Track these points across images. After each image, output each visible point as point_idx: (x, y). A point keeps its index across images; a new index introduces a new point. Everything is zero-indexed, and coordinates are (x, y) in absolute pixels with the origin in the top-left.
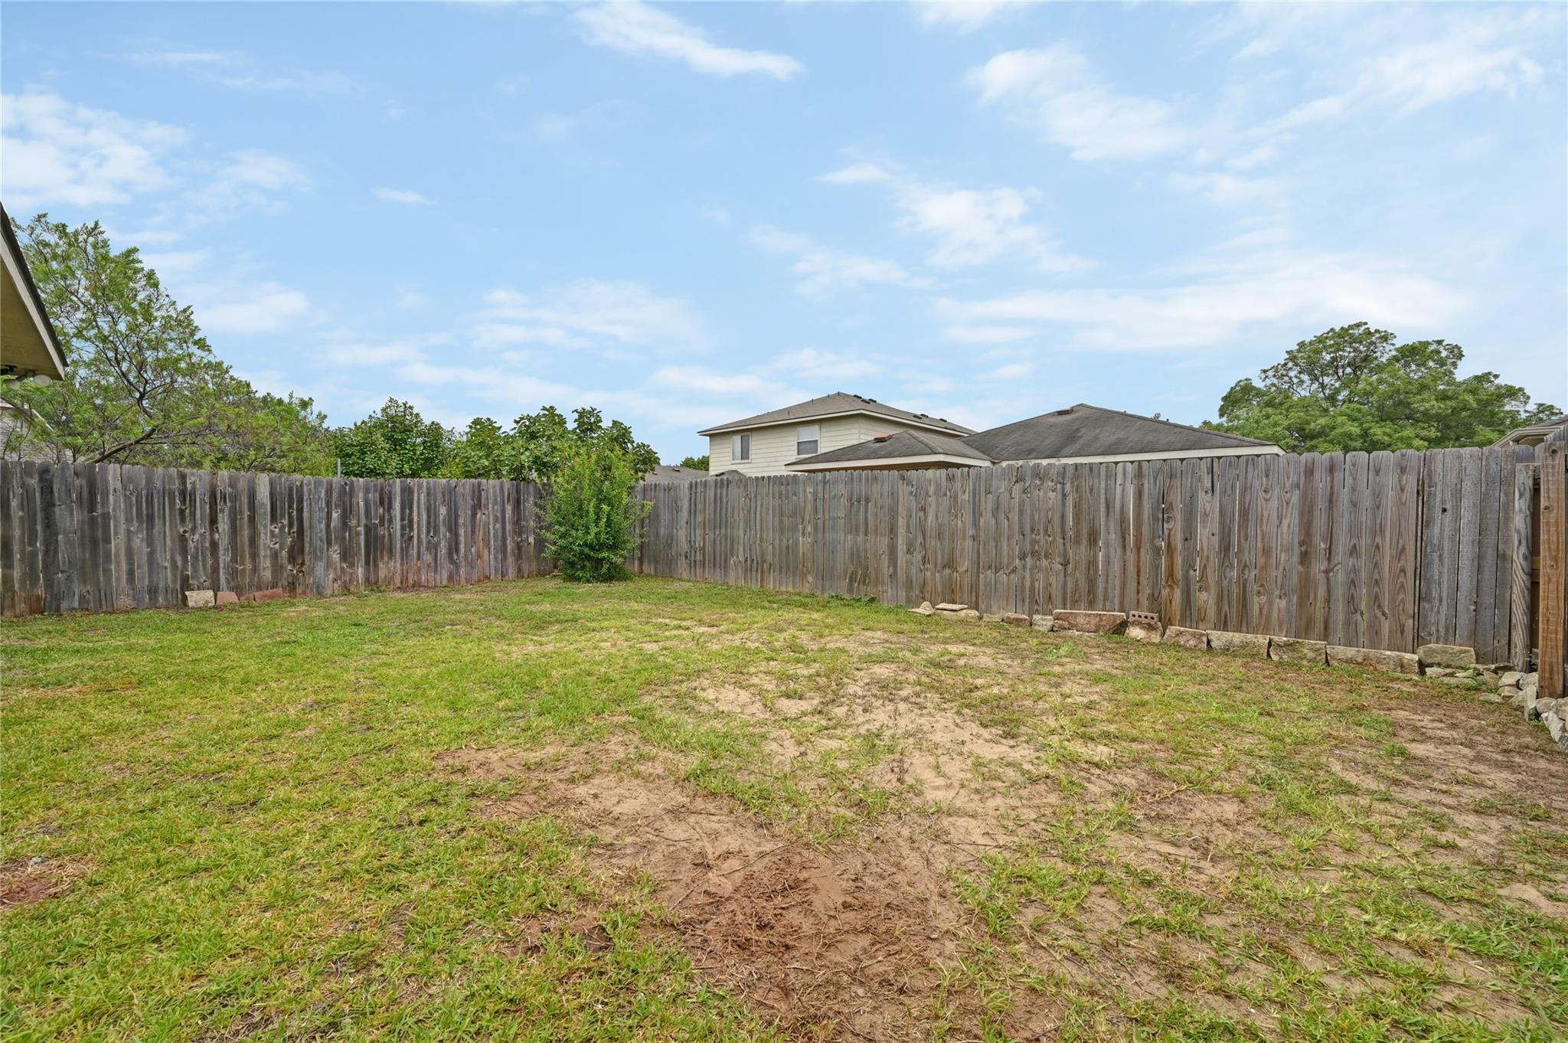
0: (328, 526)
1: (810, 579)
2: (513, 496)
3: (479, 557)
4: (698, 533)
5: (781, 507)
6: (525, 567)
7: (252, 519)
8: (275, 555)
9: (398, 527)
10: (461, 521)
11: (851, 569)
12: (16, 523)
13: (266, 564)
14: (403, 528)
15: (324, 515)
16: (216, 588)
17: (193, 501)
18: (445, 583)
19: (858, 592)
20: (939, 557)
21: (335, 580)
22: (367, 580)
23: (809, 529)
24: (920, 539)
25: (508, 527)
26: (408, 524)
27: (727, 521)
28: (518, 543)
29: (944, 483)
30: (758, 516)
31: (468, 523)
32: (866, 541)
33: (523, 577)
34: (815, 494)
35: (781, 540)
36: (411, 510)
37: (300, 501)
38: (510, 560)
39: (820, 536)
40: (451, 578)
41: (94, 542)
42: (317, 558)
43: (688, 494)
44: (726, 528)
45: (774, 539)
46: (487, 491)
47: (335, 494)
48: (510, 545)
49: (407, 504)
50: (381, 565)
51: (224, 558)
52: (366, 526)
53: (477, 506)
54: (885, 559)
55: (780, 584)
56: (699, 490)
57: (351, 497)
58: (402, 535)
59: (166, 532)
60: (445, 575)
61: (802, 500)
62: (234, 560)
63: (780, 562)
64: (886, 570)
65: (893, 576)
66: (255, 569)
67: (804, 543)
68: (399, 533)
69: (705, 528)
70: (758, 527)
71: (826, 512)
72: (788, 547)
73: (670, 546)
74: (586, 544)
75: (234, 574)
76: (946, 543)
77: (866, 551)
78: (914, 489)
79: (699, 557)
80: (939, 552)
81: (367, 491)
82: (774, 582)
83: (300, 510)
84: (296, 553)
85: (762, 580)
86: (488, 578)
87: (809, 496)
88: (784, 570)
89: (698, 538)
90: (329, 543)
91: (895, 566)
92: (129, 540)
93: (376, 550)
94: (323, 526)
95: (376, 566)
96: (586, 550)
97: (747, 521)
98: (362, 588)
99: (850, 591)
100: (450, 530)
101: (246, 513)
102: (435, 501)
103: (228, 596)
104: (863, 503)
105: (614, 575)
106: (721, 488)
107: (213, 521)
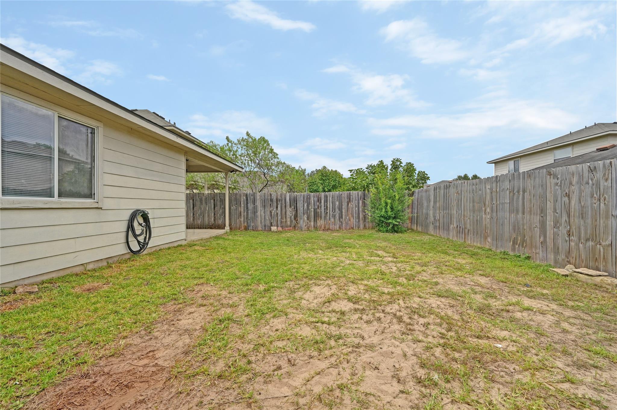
0: (303, 209)
1: (489, 240)
2: (363, 197)
3: (350, 220)
4: (437, 212)
5: (473, 197)
6: (367, 225)
7: (285, 206)
8: (291, 217)
9: (323, 209)
10: (343, 207)
11: (514, 236)
12: (242, 207)
13: (289, 220)
14: (325, 209)
15: (302, 205)
16: (277, 226)
17: (273, 202)
18: (338, 229)
19: (519, 251)
20: (583, 232)
21: (305, 226)
22: (314, 226)
23: (488, 210)
24: (565, 218)
25: (360, 209)
26: (326, 208)
27: (449, 206)
28: (364, 215)
29: (586, 174)
30: (462, 203)
31: (346, 208)
32: (523, 219)
33: (366, 229)
34: (491, 189)
35: (473, 217)
36: (327, 203)
37: (297, 201)
38: (361, 222)
39: (495, 214)
40: (340, 228)
41: (255, 212)
42: (301, 219)
43: (433, 193)
44: (448, 210)
45: (470, 216)
46: (353, 196)
47: (305, 198)
48: (361, 216)
49: (326, 201)
50: (318, 221)
51: (279, 218)
52: (314, 209)
53: (349, 201)
54: (537, 230)
55: (474, 241)
56: (437, 191)
57: (310, 199)
58: (324, 212)
59: (268, 209)
60: (338, 226)
61: (484, 193)
62: (282, 218)
63: (474, 229)
64: (538, 240)
65: (544, 243)
66: (286, 221)
67: (486, 218)
68: (323, 211)
69: (440, 211)
70: (463, 209)
71: (498, 199)
72: (477, 221)
73: (427, 218)
74: (381, 216)
75: (281, 222)
76: (589, 221)
77: (523, 225)
78: (559, 181)
79: (437, 225)
80: (582, 229)
81: (314, 197)
82: (471, 240)
83: (297, 204)
84: (296, 217)
85: (465, 238)
86: (353, 228)
87: (488, 191)
88: (475, 234)
89: (437, 215)
90: (304, 214)
91: (545, 237)
92: (261, 212)
93: (316, 217)
94: (302, 208)
95: (316, 222)
96: (382, 219)
97: (458, 205)
98: (313, 229)
99: (514, 250)
100: (340, 210)
101: (284, 205)
102: (335, 200)
103: (280, 229)
104: (521, 193)
105: (395, 230)
106: (446, 189)
107: (277, 207)
